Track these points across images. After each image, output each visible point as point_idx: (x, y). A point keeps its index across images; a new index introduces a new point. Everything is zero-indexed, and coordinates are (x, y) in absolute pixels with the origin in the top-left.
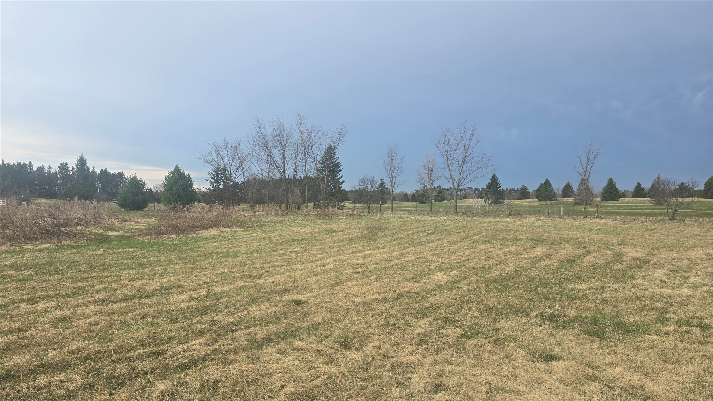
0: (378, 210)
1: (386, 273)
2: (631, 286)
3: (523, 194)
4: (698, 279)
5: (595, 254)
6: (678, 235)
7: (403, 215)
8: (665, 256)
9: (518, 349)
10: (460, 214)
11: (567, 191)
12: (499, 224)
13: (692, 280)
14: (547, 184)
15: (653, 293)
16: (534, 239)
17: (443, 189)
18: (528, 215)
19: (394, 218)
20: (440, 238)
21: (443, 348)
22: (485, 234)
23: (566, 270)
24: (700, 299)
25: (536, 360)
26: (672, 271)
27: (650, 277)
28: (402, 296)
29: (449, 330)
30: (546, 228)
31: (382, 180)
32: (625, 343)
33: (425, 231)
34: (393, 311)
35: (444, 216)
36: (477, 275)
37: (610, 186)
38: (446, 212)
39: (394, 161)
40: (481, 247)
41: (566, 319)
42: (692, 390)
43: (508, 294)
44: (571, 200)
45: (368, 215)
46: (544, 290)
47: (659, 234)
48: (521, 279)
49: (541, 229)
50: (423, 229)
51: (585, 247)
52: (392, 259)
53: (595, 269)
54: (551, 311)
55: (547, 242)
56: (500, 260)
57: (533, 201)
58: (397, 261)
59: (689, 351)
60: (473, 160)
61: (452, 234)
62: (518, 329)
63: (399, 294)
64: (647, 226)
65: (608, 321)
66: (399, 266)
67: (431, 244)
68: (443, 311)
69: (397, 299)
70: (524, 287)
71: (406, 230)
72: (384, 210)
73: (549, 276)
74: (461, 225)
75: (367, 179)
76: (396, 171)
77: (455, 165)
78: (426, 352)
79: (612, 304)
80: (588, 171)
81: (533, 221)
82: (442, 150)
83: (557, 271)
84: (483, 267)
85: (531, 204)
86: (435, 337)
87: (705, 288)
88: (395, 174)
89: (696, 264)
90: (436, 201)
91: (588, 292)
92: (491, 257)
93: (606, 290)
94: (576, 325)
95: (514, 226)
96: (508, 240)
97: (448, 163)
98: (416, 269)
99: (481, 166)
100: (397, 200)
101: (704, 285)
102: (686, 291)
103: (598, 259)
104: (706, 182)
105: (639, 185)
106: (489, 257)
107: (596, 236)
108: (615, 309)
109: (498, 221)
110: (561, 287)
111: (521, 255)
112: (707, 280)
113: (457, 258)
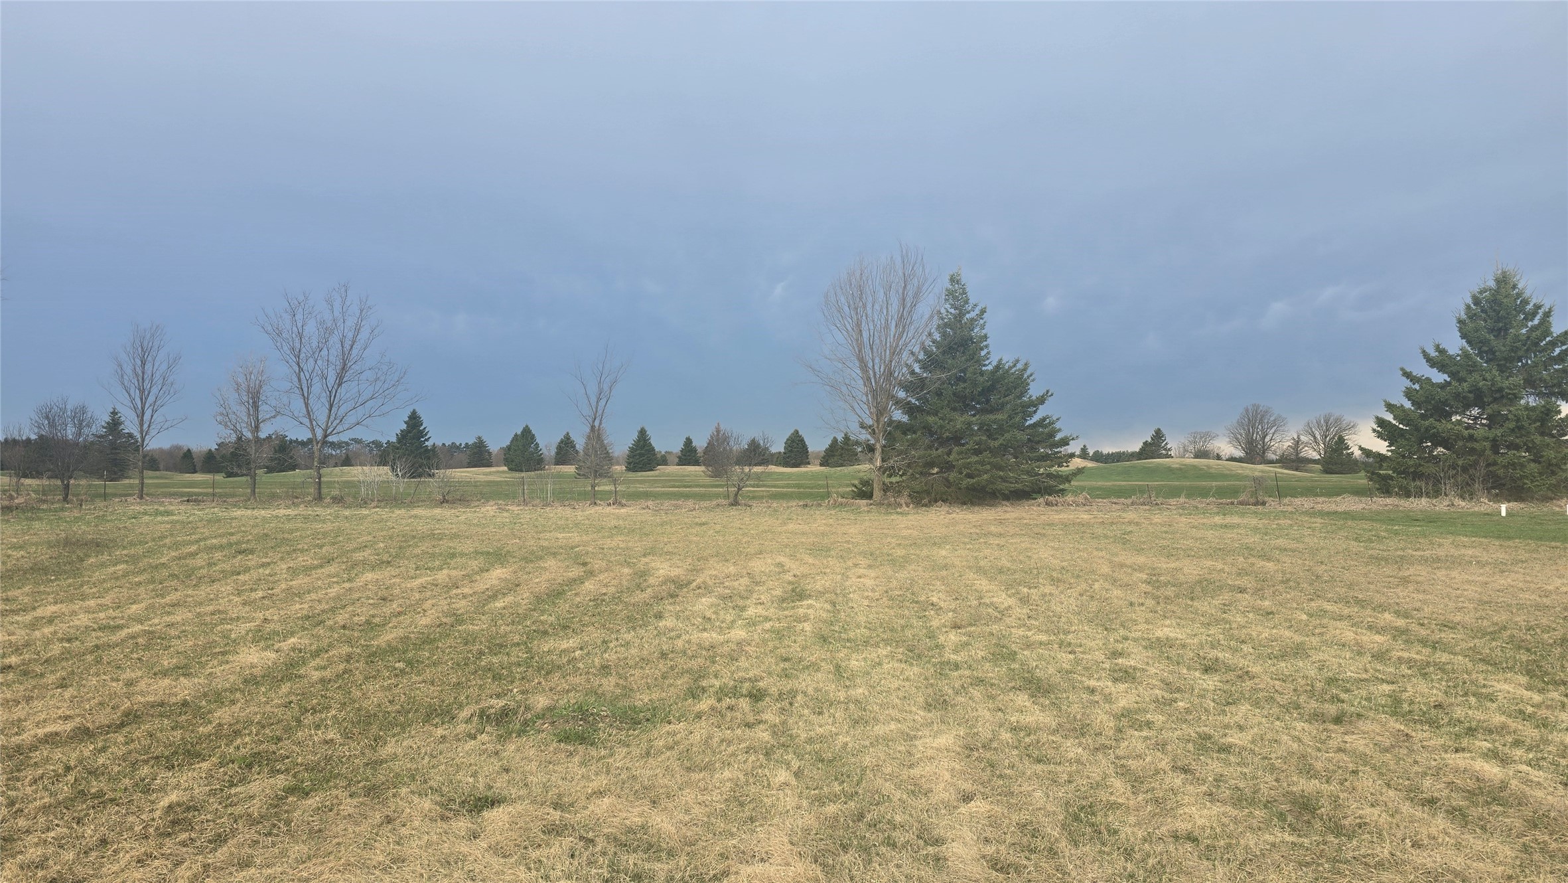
0: (98, 496)
1: (98, 661)
2: (655, 632)
3: (478, 455)
4: (760, 610)
5: (601, 577)
6: (741, 532)
7: (172, 508)
8: (714, 573)
9: (416, 799)
10: (328, 500)
11: (565, 451)
12: (418, 523)
13: (751, 612)
14: (527, 436)
15: (689, 642)
16: (488, 553)
17: (291, 441)
18: (483, 501)
19: (145, 513)
20: (268, 560)
21: (234, 832)
22: (382, 545)
23: (543, 612)
24: (757, 646)
25: (451, 815)
26: (724, 598)
27: (687, 613)
28: (136, 716)
29: (257, 782)
30: (517, 527)
31: (114, 413)
32: (628, 746)
33: (230, 545)
34: (101, 761)
35: (288, 507)
36: (349, 642)
37: (642, 443)
38: (294, 496)
39: (148, 366)
40: (369, 576)
41: (530, 716)
42: (724, 815)
43: (415, 678)
44: (570, 469)
45: (62, 509)
46: (495, 660)
47: (712, 531)
48: (450, 641)
49: (506, 531)
50: (225, 541)
51: (585, 564)
52: (122, 622)
53: (597, 606)
54: (500, 703)
55: (514, 557)
56: (408, 602)
57: (498, 472)
58: (138, 628)
59: (729, 743)
60: (363, 377)
61: (302, 551)
62: (426, 753)
63: (127, 714)
64: (695, 517)
65: (603, 708)
66: (140, 640)
67: (241, 577)
68: (247, 739)
69: (122, 725)
70: (452, 659)
71: (176, 546)
72: (115, 495)
73: (508, 629)
74: (328, 526)
75: (64, 411)
76: (154, 391)
77: (319, 385)
78: (185, 849)
79: (618, 673)
80: (600, 412)
81: (492, 513)
82: (285, 348)
83: (525, 617)
84: (368, 622)
85: (491, 478)
86: (216, 806)
87: (768, 625)
88: (151, 399)
89: (760, 582)
90: (270, 470)
91: (578, 653)
92: (390, 598)
93: (612, 645)
94: (546, 725)
95: (451, 526)
96: (433, 556)
97: (299, 380)
98: (191, 643)
99: (381, 391)
100: (161, 467)
101: (767, 619)
102: (739, 633)
103: (606, 586)
104: (788, 440)
105: (689, 442)
106: (384, 599)
107: (609, 541)
108: (621, 682)
109: (416, 517)
110: (529, 650)
111: (457, 587)
112: (772, 610)
113: (306, 606)
